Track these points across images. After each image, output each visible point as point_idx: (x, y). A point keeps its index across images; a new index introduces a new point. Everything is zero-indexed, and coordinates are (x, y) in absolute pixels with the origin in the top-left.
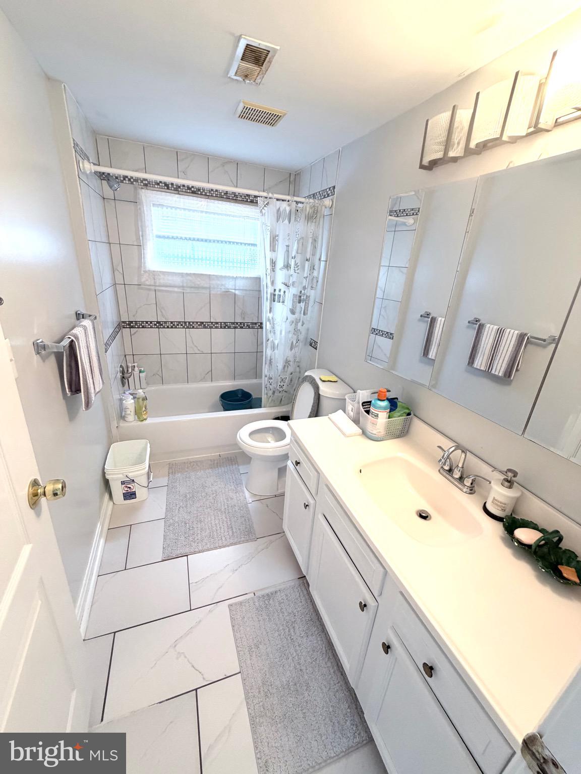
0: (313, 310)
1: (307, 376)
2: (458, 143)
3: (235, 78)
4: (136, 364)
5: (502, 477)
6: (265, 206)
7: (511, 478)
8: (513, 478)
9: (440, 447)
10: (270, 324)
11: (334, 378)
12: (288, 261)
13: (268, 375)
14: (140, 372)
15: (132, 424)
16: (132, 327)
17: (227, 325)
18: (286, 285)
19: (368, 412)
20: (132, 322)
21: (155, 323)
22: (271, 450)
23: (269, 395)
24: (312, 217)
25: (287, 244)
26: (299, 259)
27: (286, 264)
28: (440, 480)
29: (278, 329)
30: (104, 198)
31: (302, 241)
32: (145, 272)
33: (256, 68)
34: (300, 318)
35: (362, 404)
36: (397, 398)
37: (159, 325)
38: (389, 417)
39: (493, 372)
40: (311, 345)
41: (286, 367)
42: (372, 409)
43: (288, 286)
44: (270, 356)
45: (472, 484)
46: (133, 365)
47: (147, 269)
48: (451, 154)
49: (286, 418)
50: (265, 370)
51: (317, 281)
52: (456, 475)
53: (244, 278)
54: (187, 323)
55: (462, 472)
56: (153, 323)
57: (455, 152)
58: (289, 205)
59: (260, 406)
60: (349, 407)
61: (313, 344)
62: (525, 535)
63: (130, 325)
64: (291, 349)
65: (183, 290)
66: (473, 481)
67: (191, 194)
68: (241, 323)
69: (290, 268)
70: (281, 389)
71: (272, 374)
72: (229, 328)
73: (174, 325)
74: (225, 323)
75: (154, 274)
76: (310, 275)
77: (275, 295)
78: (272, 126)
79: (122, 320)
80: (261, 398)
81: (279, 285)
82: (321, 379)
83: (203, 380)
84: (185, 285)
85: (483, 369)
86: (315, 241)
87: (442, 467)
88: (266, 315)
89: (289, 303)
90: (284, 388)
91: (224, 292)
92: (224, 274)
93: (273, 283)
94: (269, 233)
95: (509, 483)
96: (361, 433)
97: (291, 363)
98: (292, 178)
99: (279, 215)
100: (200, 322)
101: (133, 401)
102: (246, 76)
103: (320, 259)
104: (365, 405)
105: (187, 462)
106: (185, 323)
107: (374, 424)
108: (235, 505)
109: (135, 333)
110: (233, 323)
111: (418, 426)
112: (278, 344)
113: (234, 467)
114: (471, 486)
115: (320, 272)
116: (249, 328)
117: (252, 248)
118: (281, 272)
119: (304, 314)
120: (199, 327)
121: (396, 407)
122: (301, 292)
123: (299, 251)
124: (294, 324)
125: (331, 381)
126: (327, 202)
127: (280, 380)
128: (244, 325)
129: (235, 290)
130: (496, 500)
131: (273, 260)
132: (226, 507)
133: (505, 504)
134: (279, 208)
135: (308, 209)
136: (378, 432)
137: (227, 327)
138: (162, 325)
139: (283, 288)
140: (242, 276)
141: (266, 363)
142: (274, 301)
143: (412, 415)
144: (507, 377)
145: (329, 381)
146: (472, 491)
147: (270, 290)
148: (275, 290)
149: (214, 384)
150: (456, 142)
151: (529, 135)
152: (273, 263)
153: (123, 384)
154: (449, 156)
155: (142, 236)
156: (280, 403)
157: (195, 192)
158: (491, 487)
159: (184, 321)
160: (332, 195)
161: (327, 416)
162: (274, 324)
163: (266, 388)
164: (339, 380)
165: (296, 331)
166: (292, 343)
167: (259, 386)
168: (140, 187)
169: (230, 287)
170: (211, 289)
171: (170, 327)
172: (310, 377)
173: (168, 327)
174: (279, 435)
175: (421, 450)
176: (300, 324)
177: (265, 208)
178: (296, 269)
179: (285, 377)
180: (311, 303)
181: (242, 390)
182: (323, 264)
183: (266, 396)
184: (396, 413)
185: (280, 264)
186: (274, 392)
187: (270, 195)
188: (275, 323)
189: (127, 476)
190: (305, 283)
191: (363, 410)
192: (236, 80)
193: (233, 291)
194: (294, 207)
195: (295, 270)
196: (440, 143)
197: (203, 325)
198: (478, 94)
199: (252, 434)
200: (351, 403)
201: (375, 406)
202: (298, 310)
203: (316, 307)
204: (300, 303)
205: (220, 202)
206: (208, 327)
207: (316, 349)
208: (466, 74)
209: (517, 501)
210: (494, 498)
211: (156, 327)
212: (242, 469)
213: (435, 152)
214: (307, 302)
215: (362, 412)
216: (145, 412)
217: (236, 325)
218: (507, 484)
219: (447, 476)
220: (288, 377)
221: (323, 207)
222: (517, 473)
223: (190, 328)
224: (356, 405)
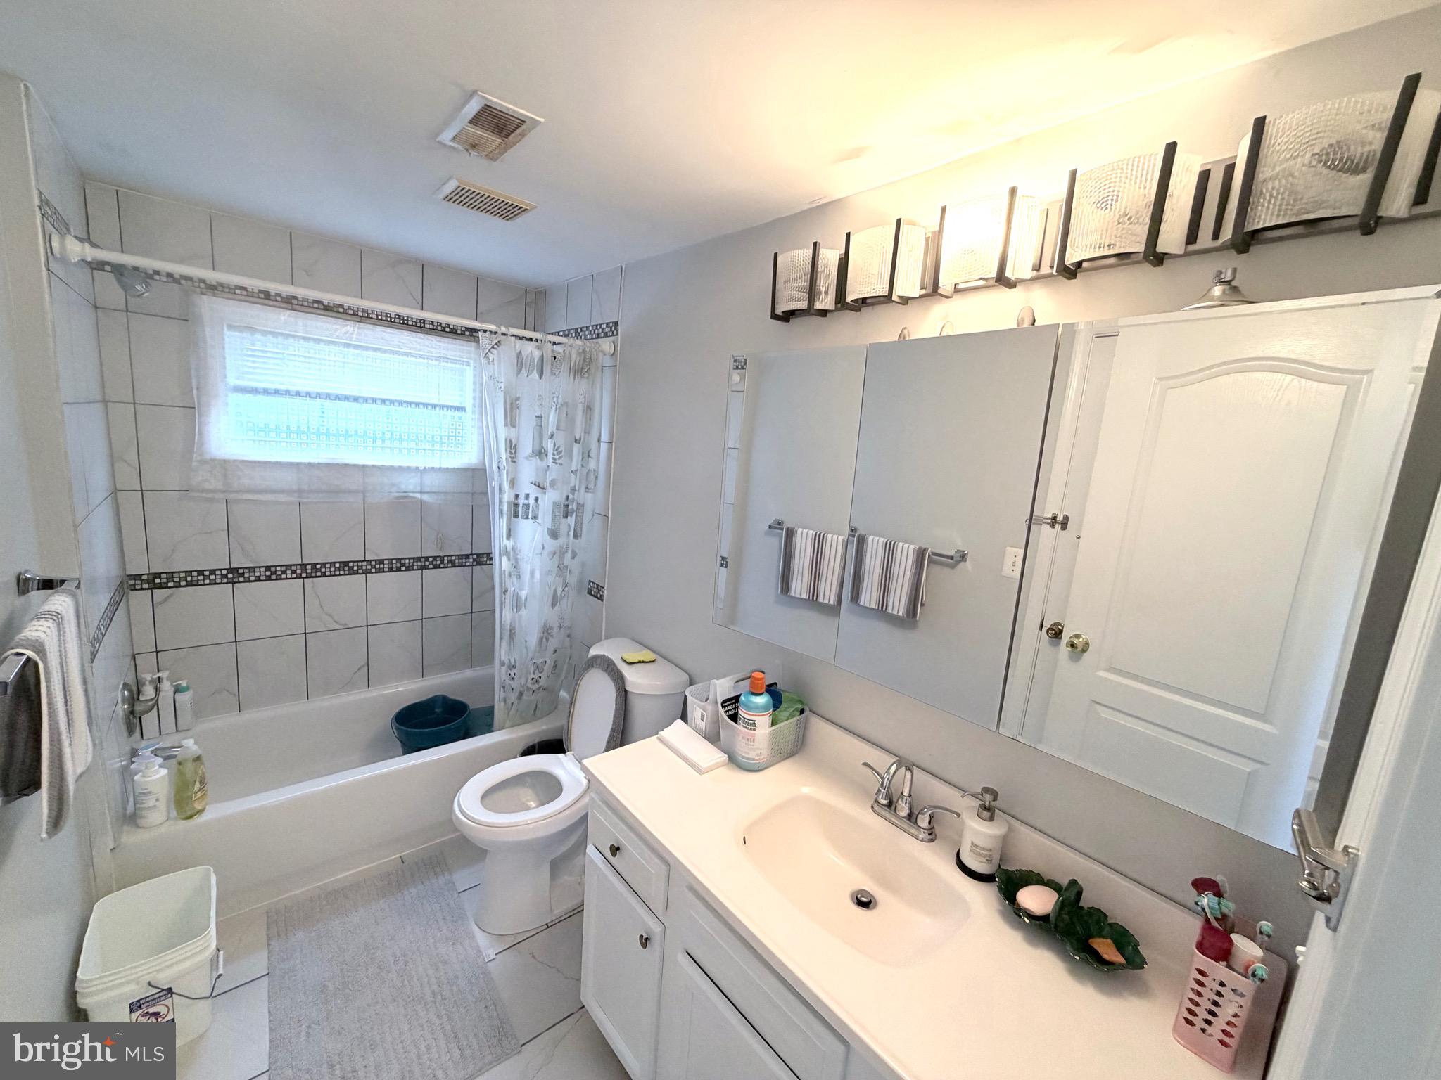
0: (592, 528)
1: (596, 657)
2: (826, 292)
3: (452, 144)
4: (164, 674)
5: (977, 803)
6: (493, 347)
7: (990, 802)
8: (992, 803)
9: (866, 764)
10: (509, 560)
11: (648, 656)
12: (541, 443)
13: (507, 662)
14: (178, 690)
15: (163, 829)
16: (160, 587)
17: (403, 565)
18: (539, 486)
19: (734, 718)
20: (158, 575)
21: (224, 572)
22: (531, 826)
23: (509, 702)
24: (583, 368)
25: (538, 414)
26: (561, 439)
27: (537, 447)
28: (876, 823)
29: (526, 569)
30: (96, 307)
31: (565, 409)
32: (203, 462)
33: (494, 138)
34: (567, 545)
35: (722, 705)
36: (776, 683)
37: (235, 575)
38: (773, 724)
39: (889, 610)
40: (590, 593)
41: (544, 640)
42: (742, 713)
43: (544, 489)
44: (511, 623)
45: (930, 823)
46: (158, 675)
47: (207, 457)
48: (819, 305)
49: (555, 746)
50: (502, 652)
51: (597, 477)
52: (902, 811)
53: (440, 469)
54: (309, 567)
55: (910, 803)
56: (218, 572)
57: (823, 303)
58: (538, 348)
59: (489, 728)
60: (695, 711)
61: (596, 592)
62: (1035, 899)
63: (153, 582)
64: (553, 605)
65: (299, 497)
66: (931, 817)
67: (323, 312)
68: (435, 558)
69: (546, 455)
70: (535, 687)
71: (516, 657)
72: (408, 569)
73: (275, 573)
74: (399, 560)
75: (226, 467)
76: (582, 466)
77: (517, 505)
78: (508, 220)
79: (128, 573)
80: (493, 708)
81: (526, 487)
82: (624, 661)
83: (348, 685)
84: (306, 487)
85: (874, 607)
86: (589, 409)
87: (876, 801)
88: (500, 541)
89: (546, 520)
90: (543, 682)
91: (398, 498)
92: (396, 464)
93: (513, 483)
94: (501, 395)
95: (988, 812)
96: (727, 761)
97: (554, 632)
98: (530, 298)
99: (521, 363)
100: (340, 562)
101: (164, 772)
102: (474, 146)
103: (599, 440)
104: (727, 706)
105: (319, 897)
106: (303, 566)
107: (751, 740)
108: (457, 977)
109: (166, 599)
110: (419, 559)
111: (820, 729)
112: (526, 599)
113: (441, 880)
114: (930, 827)
115: (599, 463)
116: (454, 566)
117: (457, 414)
118: (526, 462)
119: (576, 536)
120: (337, 573)
121: (780, 702)
122: (568, 497)
123: (563, 425)
124: (556, 557)
125: (644, 662)
126: (606, 345)
127: (532, 669)
128: (442, 562)
129: (421, 492)
130: (976, 846)
131: (511, 442)
132: (435, 987)
133: (991, 850)
134: (520, 352)
135: (574, 356)
136: (758, 755)
137: (403, 568)
138: (242, 575)
139: (533, 491)
140: (437, 466)
141: (501, 638)
142: (516, 516)
143: (807, 713)
144: (911, 616)
145: (640, 662)
146: (932, 835)
147: (508, 496)
148: (517, 496)
149: (374, 693)
150: (823, 290)
151: (921, 296)
152: (513, 448)
153: (130, 732)
154: (815, 308)
155: (198, 389)
156: (535, 714)
157: (330, 310)
158: (963, 823)
159: (300, 562)
160: (613, 335)
161: (655, 737)
162: (516, 560)
163: (504, 687)
164: (659, 658)
165: (561, 569)
166: (555, 591)
167: (487, 684)
168: (198, 290)
169: (411, 487)
170: (368, 494)
171: (263, 578)
172: (603, 657)
173: (258, 579)
174: (549, 787)
175: (835, 774)
176: (569, 555)
177: (494, 351)
178: (557, 457)
179: (542, 660)
180: (587, 517)
181: (444, 698)
182: (604, 446)
183: (502, 704)
184: (782, 713)
185: (526, 448)
186: (521, 694)
187: (503, 329)
188: (519, 557)
189: (150, 984)
190: (574, 481)
191: (725, 716)
192: (453, 148)
193: (418, 495)
194: (549, 350)
195: (554, 459)
196: (800, 289)
197: (347, 568)
198: (848, 235)
199: (487, 796)
200: (698, 706)
201: (747, 707)
202: (563, 529)
203: (598, 522)
204: (566, 517)
205: (388, 330)
206: (360, 571)
207: (601, 599)
208: (822, 202)
209: (1005, 840)
210: (972, 843)
211: (225, 581)
212: (462, 878)
213: (792, 300)
214: (580, 514)
215: (723, 718)
216: (199, 794)
217: (424, 563)
218: (986, 814)
219: (887, 815)
220: (549, 659)
221: (601, 354)
222: (997, 793)
223: (316, 577)
224: (710, 707)
